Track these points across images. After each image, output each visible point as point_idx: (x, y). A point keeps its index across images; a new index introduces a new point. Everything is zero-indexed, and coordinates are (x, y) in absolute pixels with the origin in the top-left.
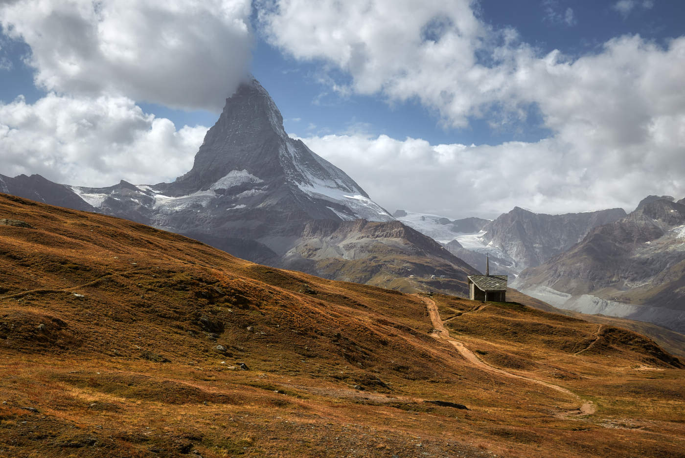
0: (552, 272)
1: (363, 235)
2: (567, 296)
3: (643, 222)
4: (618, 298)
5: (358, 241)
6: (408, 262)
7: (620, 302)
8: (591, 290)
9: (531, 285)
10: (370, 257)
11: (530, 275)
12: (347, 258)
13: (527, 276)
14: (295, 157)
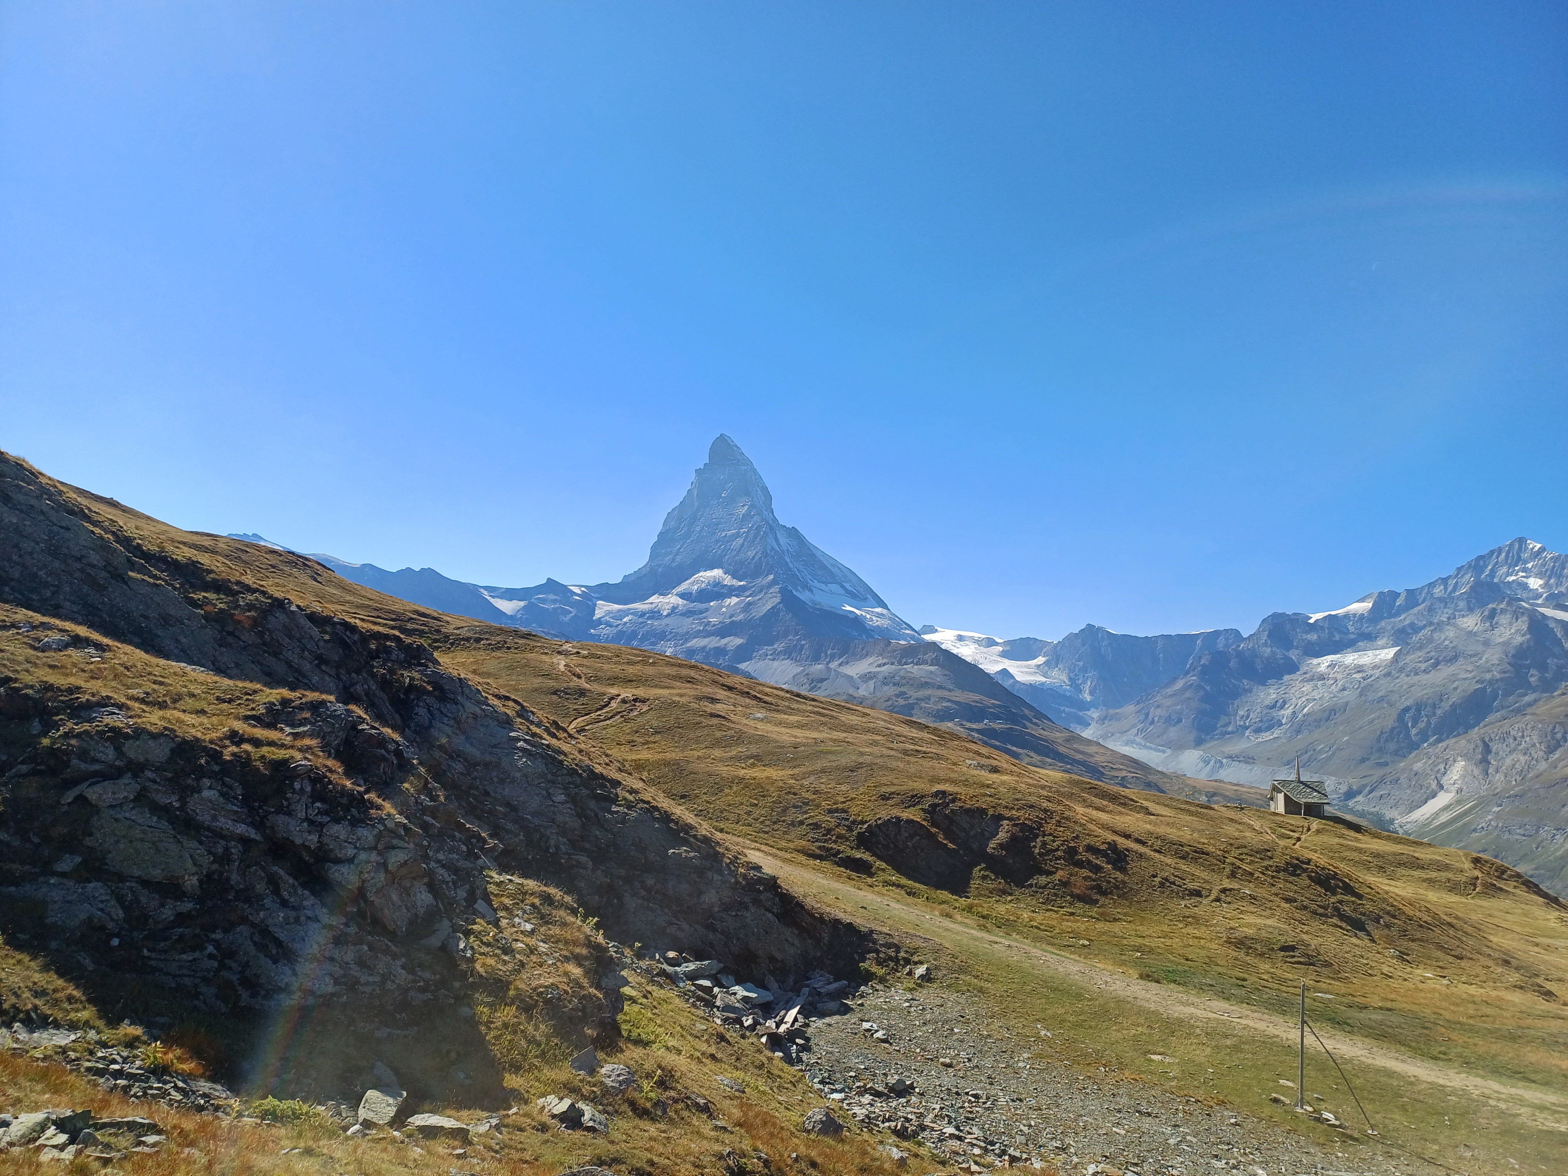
0: (1142, 718)
1: (885, 661)
2: (1164, 752)
3: (1269, 650)
4: (1237, 756)
5: (878, 669)
6: (949, 701)
7: (1240, 761)
8: (1198, 743)
9: (1113, 735)
10: (897, 692)
11: (1110, 720)
12: (864, 693)
13: (1106, 722)
14: (788, 550)
